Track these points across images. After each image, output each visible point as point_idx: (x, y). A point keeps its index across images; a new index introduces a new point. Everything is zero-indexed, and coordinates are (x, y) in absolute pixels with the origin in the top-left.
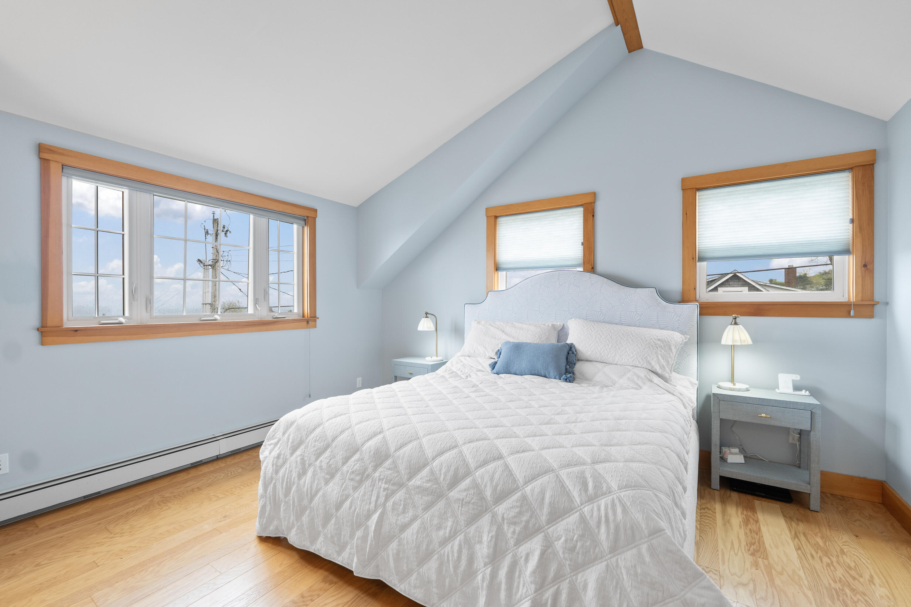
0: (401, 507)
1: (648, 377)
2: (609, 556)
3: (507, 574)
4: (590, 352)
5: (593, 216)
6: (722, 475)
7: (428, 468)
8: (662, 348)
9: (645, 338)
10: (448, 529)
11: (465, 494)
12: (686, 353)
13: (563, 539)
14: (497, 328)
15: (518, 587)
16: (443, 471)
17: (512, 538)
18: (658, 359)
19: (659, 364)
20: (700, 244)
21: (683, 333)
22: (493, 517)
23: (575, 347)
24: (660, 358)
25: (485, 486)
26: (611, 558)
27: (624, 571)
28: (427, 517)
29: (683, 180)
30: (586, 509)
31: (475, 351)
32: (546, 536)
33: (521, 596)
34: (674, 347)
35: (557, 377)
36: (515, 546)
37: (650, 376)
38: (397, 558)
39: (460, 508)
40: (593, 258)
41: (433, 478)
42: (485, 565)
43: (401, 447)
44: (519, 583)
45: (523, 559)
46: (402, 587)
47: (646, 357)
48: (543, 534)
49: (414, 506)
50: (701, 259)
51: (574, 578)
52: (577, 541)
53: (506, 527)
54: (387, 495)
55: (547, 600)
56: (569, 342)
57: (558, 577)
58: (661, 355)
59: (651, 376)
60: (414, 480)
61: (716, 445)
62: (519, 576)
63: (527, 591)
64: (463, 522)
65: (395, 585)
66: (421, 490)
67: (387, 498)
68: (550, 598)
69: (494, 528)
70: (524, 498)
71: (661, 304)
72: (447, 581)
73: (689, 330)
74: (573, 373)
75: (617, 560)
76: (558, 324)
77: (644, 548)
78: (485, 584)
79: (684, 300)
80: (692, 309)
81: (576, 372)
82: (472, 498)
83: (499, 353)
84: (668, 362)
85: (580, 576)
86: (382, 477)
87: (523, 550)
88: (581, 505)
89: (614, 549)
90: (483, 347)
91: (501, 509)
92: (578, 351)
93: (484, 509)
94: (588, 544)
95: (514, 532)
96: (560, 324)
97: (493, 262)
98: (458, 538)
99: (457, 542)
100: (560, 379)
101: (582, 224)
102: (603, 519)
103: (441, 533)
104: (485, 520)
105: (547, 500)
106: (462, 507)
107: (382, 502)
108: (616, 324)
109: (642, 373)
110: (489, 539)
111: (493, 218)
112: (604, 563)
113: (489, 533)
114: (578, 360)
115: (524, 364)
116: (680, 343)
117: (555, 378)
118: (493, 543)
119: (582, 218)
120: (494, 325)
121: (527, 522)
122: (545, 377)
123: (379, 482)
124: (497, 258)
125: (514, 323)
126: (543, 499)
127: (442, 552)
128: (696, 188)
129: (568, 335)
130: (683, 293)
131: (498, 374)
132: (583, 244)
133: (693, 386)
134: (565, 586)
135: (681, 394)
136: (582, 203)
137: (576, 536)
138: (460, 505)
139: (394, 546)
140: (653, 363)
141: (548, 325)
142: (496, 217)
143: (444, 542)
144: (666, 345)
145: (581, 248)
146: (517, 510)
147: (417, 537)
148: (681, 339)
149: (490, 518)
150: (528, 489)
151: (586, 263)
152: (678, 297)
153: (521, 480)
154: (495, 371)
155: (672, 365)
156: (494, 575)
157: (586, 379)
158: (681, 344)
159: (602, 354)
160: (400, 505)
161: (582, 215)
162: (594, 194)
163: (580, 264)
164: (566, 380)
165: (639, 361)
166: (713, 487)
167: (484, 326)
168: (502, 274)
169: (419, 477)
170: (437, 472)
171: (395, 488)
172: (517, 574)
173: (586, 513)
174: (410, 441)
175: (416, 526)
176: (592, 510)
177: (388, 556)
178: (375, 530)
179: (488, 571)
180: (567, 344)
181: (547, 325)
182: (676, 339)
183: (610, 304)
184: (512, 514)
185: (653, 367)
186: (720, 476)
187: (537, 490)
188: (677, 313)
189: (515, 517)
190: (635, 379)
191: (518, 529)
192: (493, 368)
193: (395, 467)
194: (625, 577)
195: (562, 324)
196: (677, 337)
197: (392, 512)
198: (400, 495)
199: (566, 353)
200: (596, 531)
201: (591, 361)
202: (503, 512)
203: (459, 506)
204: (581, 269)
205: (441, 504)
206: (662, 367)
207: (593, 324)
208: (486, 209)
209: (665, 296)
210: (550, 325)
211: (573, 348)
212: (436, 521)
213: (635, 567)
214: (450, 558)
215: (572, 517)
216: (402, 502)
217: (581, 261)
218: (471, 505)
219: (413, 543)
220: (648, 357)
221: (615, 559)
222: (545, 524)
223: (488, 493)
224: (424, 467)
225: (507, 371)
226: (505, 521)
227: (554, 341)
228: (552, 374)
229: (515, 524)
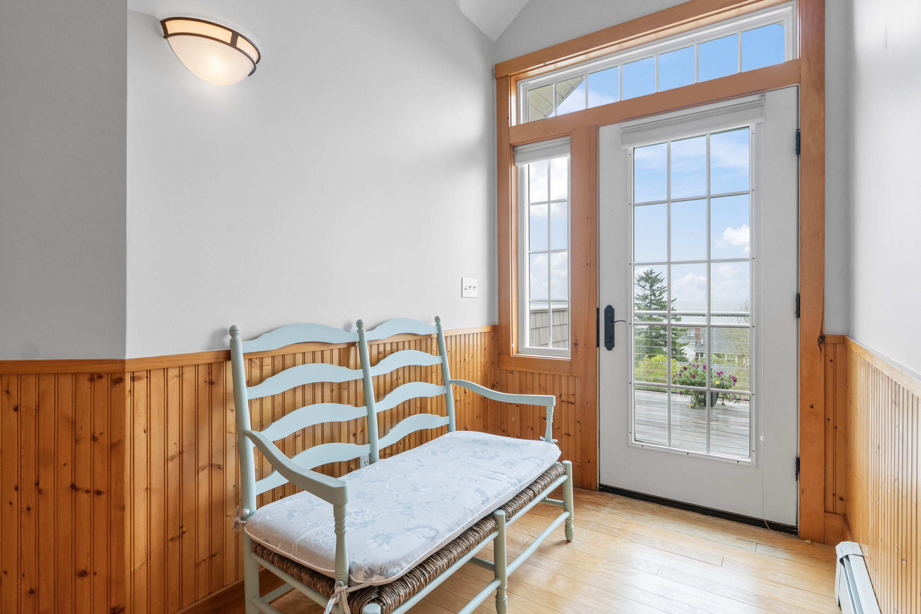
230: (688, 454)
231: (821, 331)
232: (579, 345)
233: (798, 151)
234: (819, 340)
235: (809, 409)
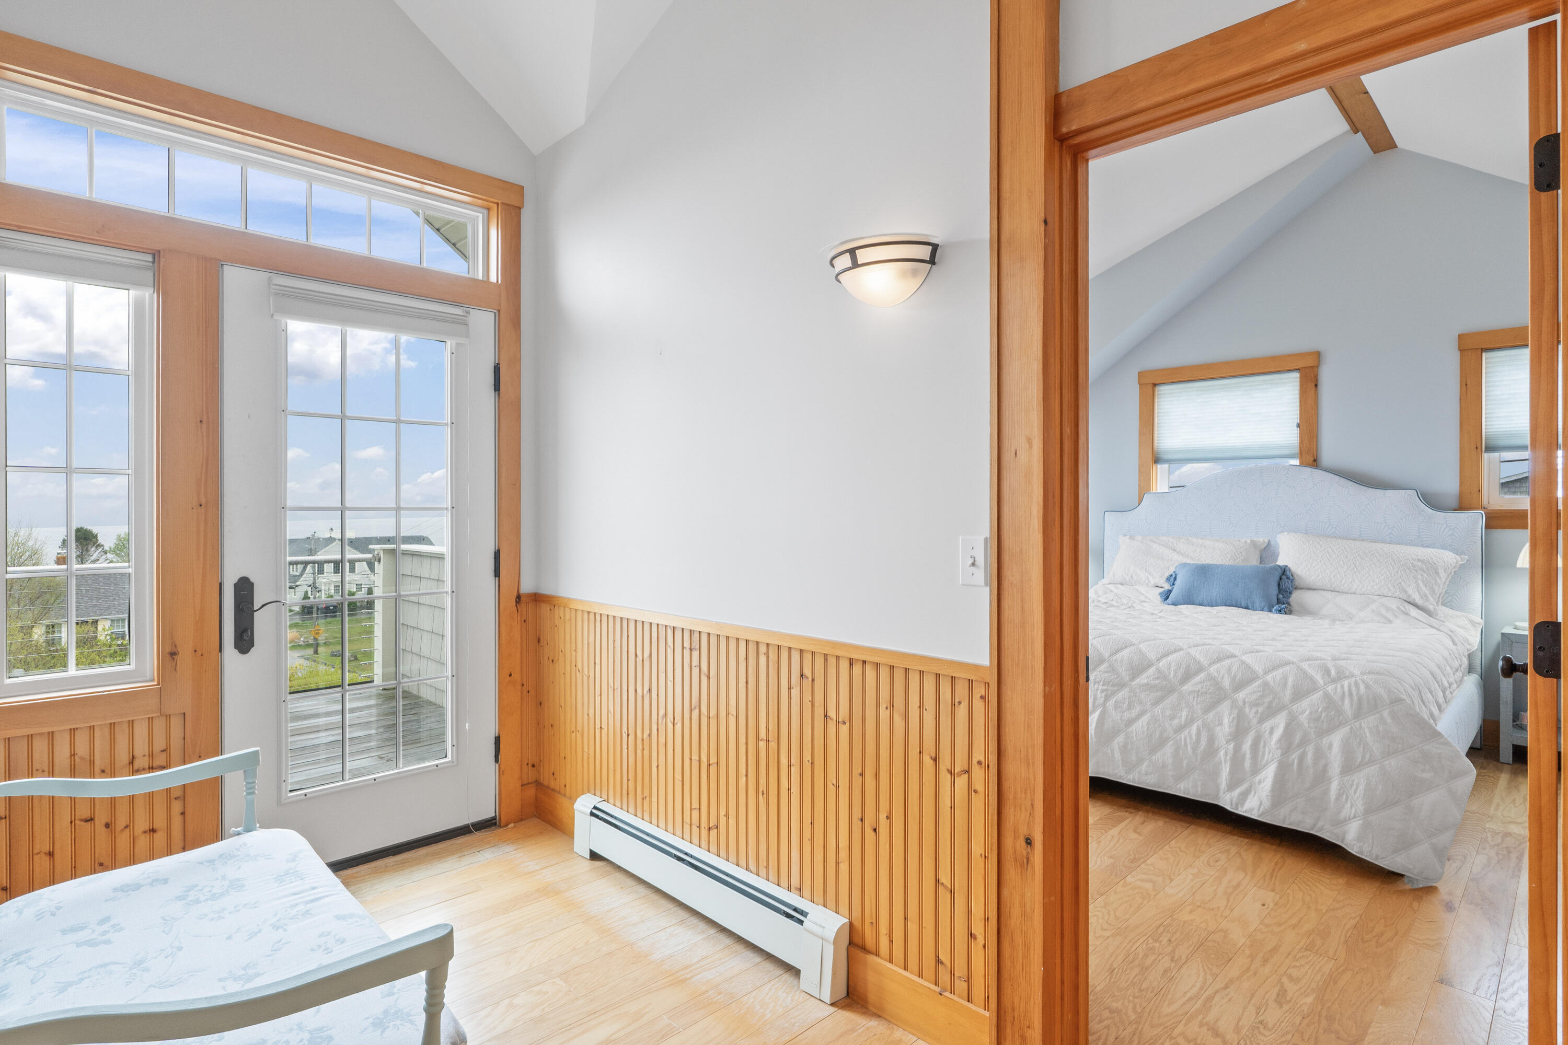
0: (1126, 705)
1: (1403, 609)
2: (1353, 721)
3: (1251, 746)
4: (1313, 578)
5: (1316, 385)
6: (1515, 743)
7: (1154, 667)
8: (1424, 571)
9: (1398, 558)
10: (1183, 718)
11: (1200, 686)
12: (1464, 581)
13: (1307, 712)
14: (1164, 546)
15: (1263, 755)
16: (1172, 669)
17: (1255, 717)
18: (1418, 585)
19: (1419, 593)
20: (1487, 427)
21: (1457, 552)
22: (1233, 702)
23: (1290, 570)
24: (1421, 585)
25: (1223, 678)
26: (1355, 722)
27: (1366, 731)
28: (1158, 711)
29: (1461, 337)
30: (1330, 688)
31: (1132, 577)
32: (1290, 713)
33: (1267, 761)
34: (1443, 571)
35: (1266, 608)
36: (1258, 723)
37: (1405, 608)
38: (1124, 749)
39: (1196, 699)
40: (1315, 446)
41: (1161, 675)
42: (1228, 742)
43: (1117, 652)
44: (1264, 752)
45: (1267, 732)
46: (1131, 777)
47: (1400, 583)
48: (1287, 711)
49: (1141, 703)
50: (1490, 449)
51: (1319, 741)
52: (1321, 712)
53: (1247, 710)
54: (1106, 696)
55: (1293, 761)
56: (1281, 562)
57: (1304, 742)
58: (1423, 581)
59: (1407, 608)
60: (1139, 680)
61: (1507, 703)
62: (1264, 747)
63: (1273, 755)
64: (1199, 710)
65: (1121, 777)
66: (1148, 688)
67: (1107, 698)
68: (1296, 758)
69: (1236, 712)
70: (1266, 684)
71: (1424, 512)
72: (1185, 762)
73: (1469, 549)
74: (1289, 604)
75: (1360, 724)
76: (1261, 540)
77: (1386, 713)
78: (1228, 757)
79: (1462, 506)
80: (1474, 520)
81: (1292, 603)
82: (1209, 689)
83: (1172, 579)
84: (1433, 590)
85: (1324, 740)
86: (1097, 680)
87: (1267, 725)
88: (1325, 685)
89: (1358, 715)
90: (1146, 571)
91: (1241, 695)
92: (1295, 576)
93: (1223, 696)
94: (1332, 713)
95: (1257, 712)
96: (1264, 541)
97: (1151, 451)
98: (1196, 724)
99: (1194, 728)
100: (1270, 611)
101: (1298, 396)
102: (1347, 693)
103: (1176, 721)
104: (1225, 707)
105: (1290, 684)
106: (1197, 698)
107: (1101, 702)
108: (1354, 540)
109: (1394, 604)
110: (1231, 720)
111: (1151, 387)
112: (1349, 727)
113: (1230, 715)
114: (1296, 588)
115: (1215, 592)
116: (1453, 565)
117: (1262, 610)
118: (1235, 723)
119: (1298, 388)
120: (1157, 541)
121: (1270, 703)
122: (1247, 608)
123: (1094, 685)
124: (1155, 444)
125: (1190, 538)
126: (1286, 683)
127: (1178, 737)
128: (1482, 349)
129: (1278, 556)
130: (1461, 496)
131: (1175, 604)
132: (1298, 425)
133: (1474, 626)
134: (1310, 751)
135: (1452, 631)
136: (1299, 367)
137: (1320, 709)
138: (1196, 696)
139: (1120, 739)
140: (1410, 591)
141: (1246, 542)
142: (1155, 385)
143: (1180, 729)
144: (1431, 568)
145: (1296, 431)
146: (1260, 694)
147: (1148, 728)
148: (1455, 561)
149: (1230, 704)
150: (1269, 678)
151: (1304, 454)
152: (1454, 503)
153: (1260, 671)
154: (1169, 601)
155: (1440, 595)
156: (1237, 749)
157: (1305, 611)
158: (1455, 567)
159: (1333, 579)
160: (1124, 703)
161: (1298, 384)
162: (1318, 355)
163: (1295, 454)
164: (1280, 611)
165: (1388, 588)
166: (1502, 759)
167: (1142, 542)
168: (1161, 468)
169: (1145, 675)
170: (1166, 671)
171: (1115, 688)
172: (1262, 744)
173: (1330, 691)
174: (1126, 647)
175: (1145, 719)
176: (1336, 688)
177: (1113, 750)
178: (1096, 728)
179: (1232, 746)
180: (1279, 566)
181: (1243, 541)
182: (1446, 560)
183: (1343, 511)
184: (1254, 697)
185: (1409, 596)
186: (1513, 745)
187: (1278, 678)
188: (1449, 525)
189: (1257, 699)
190: (1383, 611)
191: (1260, 709)
192: (1167, 598)
193: (1112, 670)
194: (1368, 735)
195: (1266, 541)
196: (1449, 558)
197: (1115, 710)
198: (1123, 694)
199: (1278, 578)
200: (1340, 703)
201: (1317, 589)
202: (1244, 696)
203: (1194, 697)
204: (1296, 462)
205: (1173, 699)
206: (1423, 596)
207: (1318, 540)
208: (1139, 373)
209: (1432, 501)
210: (1249, 541)
211: (1288, 572)
212: (1168, 713)
213: (1377, 726)
214: (1188, 742)
215: (1315, 695)
216: (1127, 700)
217: (1296, 450)
218: (1207, 695)
219: (1143, 734)
220: (1403, 583)
221: (1358, 723)
222: (1288, 703)
223: (1226, 683)
224: (1148, 667)
225: (1189, 600)
226: (1247, 705)
227: (1254, 562)
228: (1257, 605)
229: (1257, 705)
230: (375, 780)
231: (518, 591)
232: (180, 655)
233: (497, 387)
234: (516, 601)
235: (508, 678)
